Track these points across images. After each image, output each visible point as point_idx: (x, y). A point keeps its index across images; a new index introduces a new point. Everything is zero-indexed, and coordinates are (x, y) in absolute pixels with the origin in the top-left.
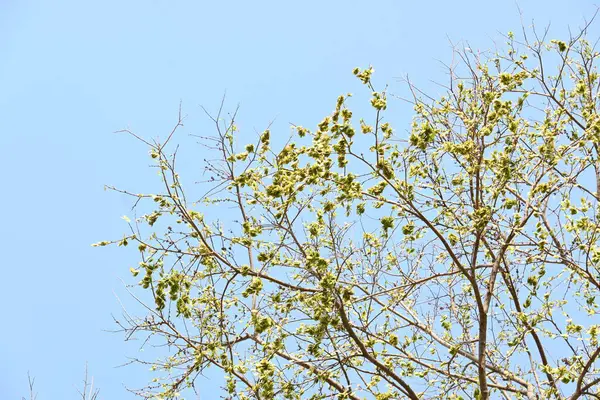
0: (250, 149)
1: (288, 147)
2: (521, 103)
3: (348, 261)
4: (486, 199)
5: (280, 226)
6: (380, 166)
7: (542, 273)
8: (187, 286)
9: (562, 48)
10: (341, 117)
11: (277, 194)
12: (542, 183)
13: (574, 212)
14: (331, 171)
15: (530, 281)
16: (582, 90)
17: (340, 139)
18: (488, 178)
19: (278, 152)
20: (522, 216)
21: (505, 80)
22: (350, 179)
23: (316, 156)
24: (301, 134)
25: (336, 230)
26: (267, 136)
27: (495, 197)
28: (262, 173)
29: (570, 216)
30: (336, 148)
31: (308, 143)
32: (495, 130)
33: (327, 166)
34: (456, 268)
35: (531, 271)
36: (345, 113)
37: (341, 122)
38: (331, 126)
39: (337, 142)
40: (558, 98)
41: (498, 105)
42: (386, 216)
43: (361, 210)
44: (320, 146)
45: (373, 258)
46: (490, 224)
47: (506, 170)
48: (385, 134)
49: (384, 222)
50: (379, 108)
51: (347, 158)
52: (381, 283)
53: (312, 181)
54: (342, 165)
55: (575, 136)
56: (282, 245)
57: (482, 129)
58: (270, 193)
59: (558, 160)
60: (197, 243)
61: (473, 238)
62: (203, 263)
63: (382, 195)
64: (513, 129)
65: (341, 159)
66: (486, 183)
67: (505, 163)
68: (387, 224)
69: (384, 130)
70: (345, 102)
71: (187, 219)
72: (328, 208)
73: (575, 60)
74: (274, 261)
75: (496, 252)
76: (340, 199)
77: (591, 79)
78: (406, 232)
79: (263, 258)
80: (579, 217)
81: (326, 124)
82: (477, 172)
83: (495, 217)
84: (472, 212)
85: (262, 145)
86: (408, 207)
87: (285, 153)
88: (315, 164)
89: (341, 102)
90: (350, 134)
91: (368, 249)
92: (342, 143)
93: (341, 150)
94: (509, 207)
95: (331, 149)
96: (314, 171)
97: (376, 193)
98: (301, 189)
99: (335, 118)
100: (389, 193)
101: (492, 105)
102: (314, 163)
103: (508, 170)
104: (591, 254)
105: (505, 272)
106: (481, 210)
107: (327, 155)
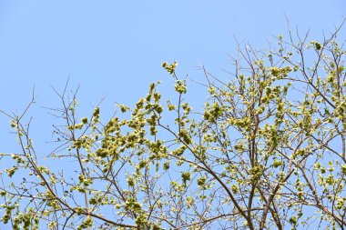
0: (85, 121)
1: (113, 120)
2: (286, 90)
3: (159, 202)
4: (260, 159)
5: (106, 178)
6: (181, 134)
7: (301, 215)
8: (36, 222)
9: (318, 47)
10: (153, 99)
11: (104, 155)
12: (302, 149)
13: (323, 171)
14: (144, 138)
15: (292, 221)
16: (331, 80)
17: (152, 114)
18: (261, 144)
19: (106, 124)
20: (285, 174)
21: (274, 73)
22: (159, 144)
23: (134, 127)
24: (123, 110)
25: (150, 179)
26: (97, 112)
27: (266, 158)
28: (93, 138)
29: (320, 174)
30: (148, 121)
31: (128, 117)
32: (267, 109)
33: (142, 135)
34: (237, 211)
35: (292, 214)
36: (156, 96)
37: (152, 102)
38: (145, 105)
39: (149, 117)
40: (315, 85)
41: (269, 91)
42: (185, 172)
43: (167, 167)
44: (137, 119)
45: (177, 199)
46: (262, 178)
47: (274, 139)
48: (186, 111)
49: (183, 176)
50: (181, 92)
51: (157, 128)
52: (183, 217)
53: (130, 146)
54: (153, 133)
55: (327, 112)
56: (108, 192)
57: (257, 108)
58: (99, 154)
59: (313, 132)
60: (45, 191)
61: (250, 188)
62: (49, 205)
63: (183, 156)
64: (280, 108)
65: (152, 129)
66: (260, 148)
67: (274, 133)
68: (186, 178)
69: (184, 108)
70: (156, 88)
71: (37, 172)
72: (142, 165)
73: (328, 56)
74: (103, 201)
75: (267, 198)
76: (151, 158)
77: (340, 70)
78: (200, 183)
79: (93, 202)
80: (327, 175)
81: (141, 103)
82: (253, 140)
83: (265, 173)
84: (249, 168)
85: (94, 118)
86: (201, 165)
87: (111, 124)
88: (133, 134)
89: (153, 87)
90: (159, 110)
91: (173, 193)
92: (153, 117)
93: (152, 122)
94: (276, 166)
95: (145, 122)
96: (132, 138)
97: (178, 154)
98: (122, 150)
99: (148, 99)
100: (187, 155)
101: (265, 91)
102: (132, 132)
103: (276, 139)
104: (336, 202)
105: (274, 212)
106: (256, 168)
107: (142, 126)
